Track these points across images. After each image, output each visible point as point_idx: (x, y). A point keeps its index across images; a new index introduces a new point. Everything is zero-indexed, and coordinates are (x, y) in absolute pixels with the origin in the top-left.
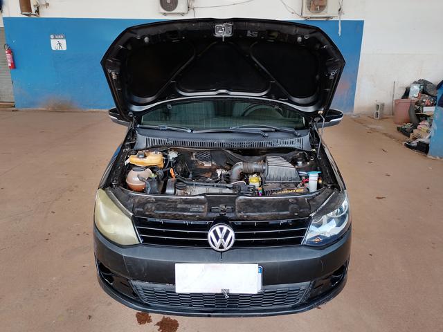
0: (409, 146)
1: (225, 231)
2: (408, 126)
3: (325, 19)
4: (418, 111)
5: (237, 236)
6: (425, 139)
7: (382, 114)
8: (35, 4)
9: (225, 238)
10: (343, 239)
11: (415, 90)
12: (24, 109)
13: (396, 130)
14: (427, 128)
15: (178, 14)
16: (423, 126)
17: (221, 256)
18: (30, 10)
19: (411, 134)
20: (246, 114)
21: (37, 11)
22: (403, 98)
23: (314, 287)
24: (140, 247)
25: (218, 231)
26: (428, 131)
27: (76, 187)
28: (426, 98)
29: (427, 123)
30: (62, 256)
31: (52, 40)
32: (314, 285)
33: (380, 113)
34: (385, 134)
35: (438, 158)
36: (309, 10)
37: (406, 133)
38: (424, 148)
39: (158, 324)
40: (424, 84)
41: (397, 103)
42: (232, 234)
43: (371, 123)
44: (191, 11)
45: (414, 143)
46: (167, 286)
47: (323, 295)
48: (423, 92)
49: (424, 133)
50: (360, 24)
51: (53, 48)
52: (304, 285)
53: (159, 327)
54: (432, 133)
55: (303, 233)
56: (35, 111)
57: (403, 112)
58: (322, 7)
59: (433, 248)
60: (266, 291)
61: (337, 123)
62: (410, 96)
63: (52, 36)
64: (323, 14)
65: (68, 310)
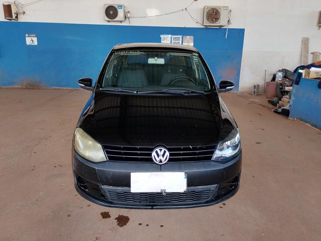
0: (276, 112)
1: (163, 151)
2: (275, 99)
3: (218, 27)
4: (281, 89)
5: (171, 155)
6: (287, 107)
7: (258, 92)
8: (15, 12)
9: (163, 156)
10: (237, 158)
11: (280, 76)
12: (5, 87)
13: (267, 102)
14: (288, 100)
15: (118, 21)
16: (285, 98)
17: (161, 168)
18: (11, 16)
19: (278, 104)
20: (171, 84)
21: (17, 17)
22: (272, 81)
23: (219, 189)
24: (107, 163)
25: (159, 151)
26: (288, 102)
27: (50, 137)
28: (287, 81)
29: (288, 96)
30: (46, 180)
31: (26, 38)
32: (219, 187)
33: (256, 91)
34: (261, 105)
35: (296, 119)
36: (208, 20)
37: (274, 104)
38: (286, 113)
39: (116, 219)
40: (285, 71)
41: (268, 84)
42: (167, 153)
43: (251, 98)
44: (127, 19)
45: (280, 110)
46: (125, 189)
47: (225, 195)
48: (285, 77)
49: (286, 103)
50: (242, 31)
51: (28, 44)
52: (213, 187)
53: (116, 221)
54: (291, 102)
55: (212, 153)
56: (13, 88)
57: (272, 90)
58: (217, 19)
59: (294, 172)
60: (190, 191)
61: (231, 89)
62: (276, 80)
63: (27, 35)
64: (217, 24)
65: (53, 212)
